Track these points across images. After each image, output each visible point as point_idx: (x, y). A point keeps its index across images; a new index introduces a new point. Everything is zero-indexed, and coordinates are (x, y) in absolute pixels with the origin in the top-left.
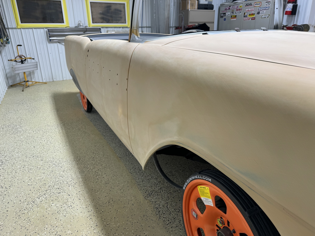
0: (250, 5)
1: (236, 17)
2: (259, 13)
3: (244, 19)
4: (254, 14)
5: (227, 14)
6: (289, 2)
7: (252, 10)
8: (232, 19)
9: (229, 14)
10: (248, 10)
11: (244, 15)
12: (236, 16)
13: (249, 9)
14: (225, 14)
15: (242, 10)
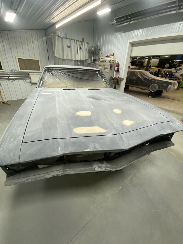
0: (101, 65)
2: (104, 70)
4: (102, 70)
6: (116, 66)
7: (101, 68)
15: (98, 67)
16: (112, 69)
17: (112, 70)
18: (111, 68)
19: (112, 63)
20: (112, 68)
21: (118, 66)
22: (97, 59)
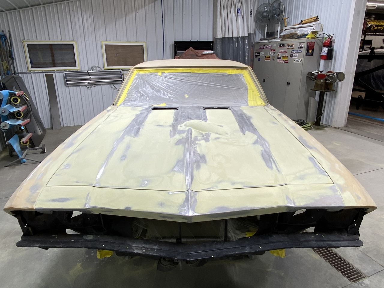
1: (270, 58)
2: (292, 56)
3: (278, 61)
4: (287, 57)
5: (261, 54)
6: (324, 46)
7: (285, 52)
8: (266, 59)
9: (263, 54)
10: (281, 51)
11: (278, 56)
12: (270, 56)
13: (283, 51)
14: (259, 53)
15: (276, 51)
16: (313, 53)
17: (312, 55)
18: (310, 51)
19: (312, 38)
20: (313, 50)
21: (329, 44)
22: (277, 31)
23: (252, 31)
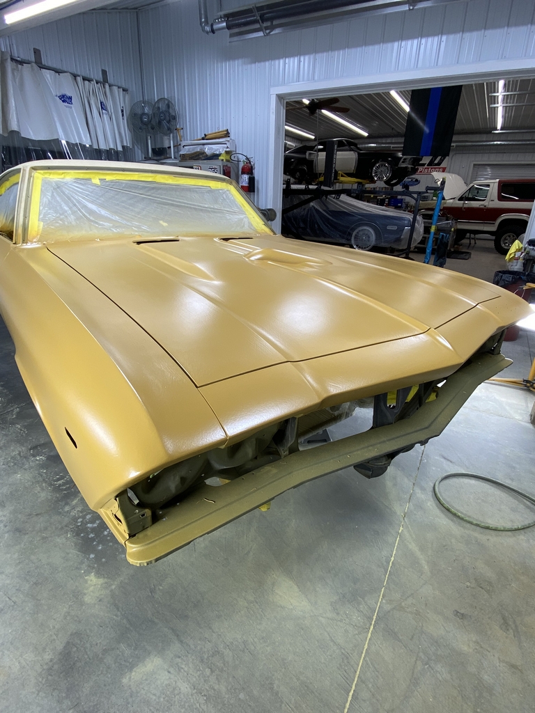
6: (243, 173)
23: (128, 143)
